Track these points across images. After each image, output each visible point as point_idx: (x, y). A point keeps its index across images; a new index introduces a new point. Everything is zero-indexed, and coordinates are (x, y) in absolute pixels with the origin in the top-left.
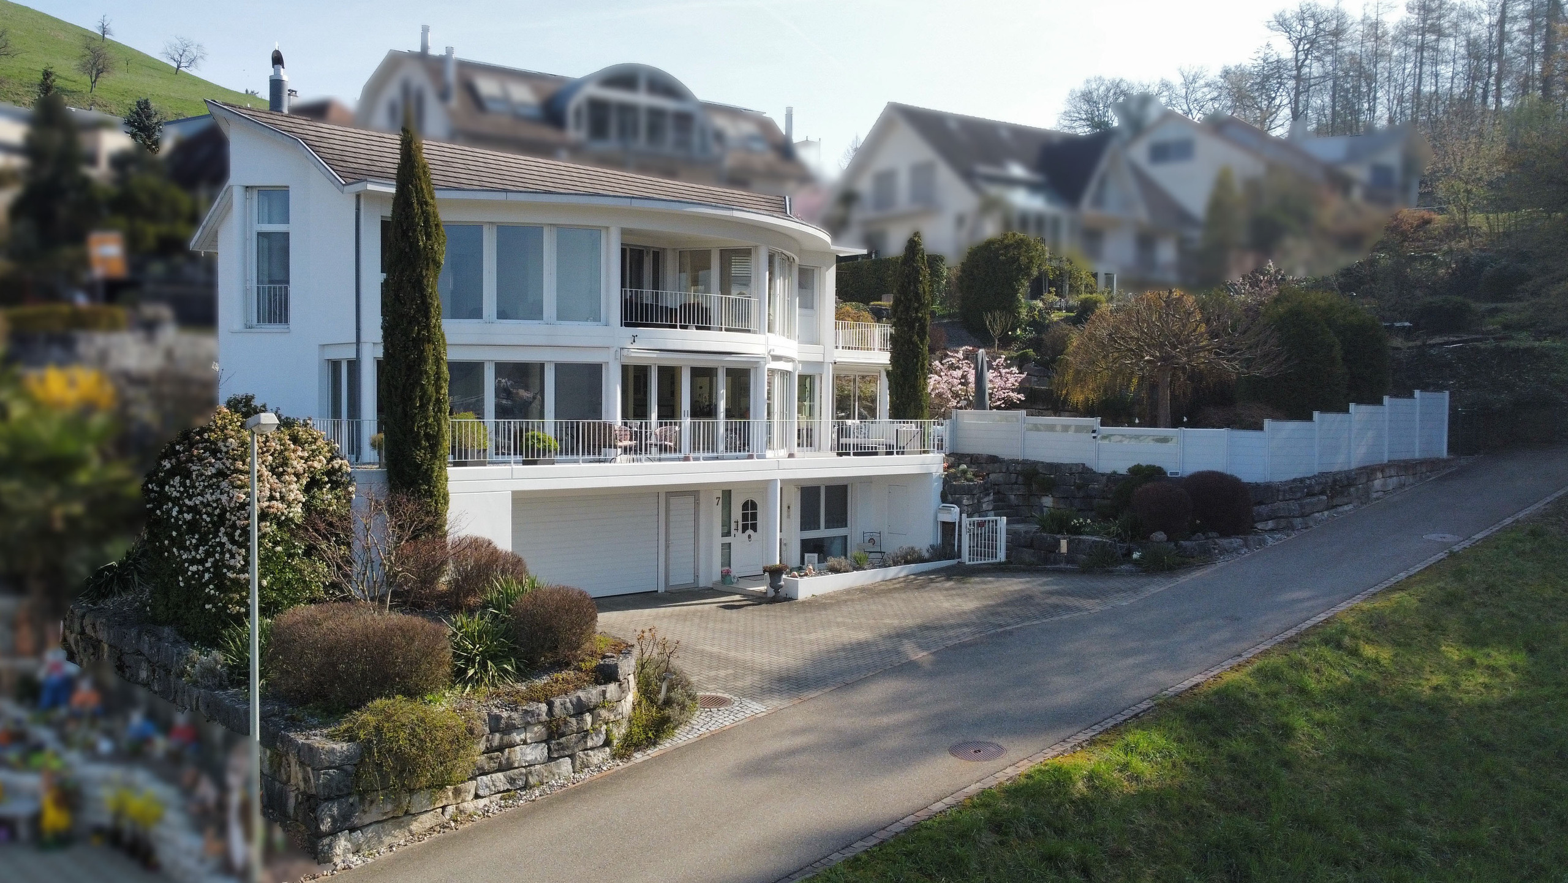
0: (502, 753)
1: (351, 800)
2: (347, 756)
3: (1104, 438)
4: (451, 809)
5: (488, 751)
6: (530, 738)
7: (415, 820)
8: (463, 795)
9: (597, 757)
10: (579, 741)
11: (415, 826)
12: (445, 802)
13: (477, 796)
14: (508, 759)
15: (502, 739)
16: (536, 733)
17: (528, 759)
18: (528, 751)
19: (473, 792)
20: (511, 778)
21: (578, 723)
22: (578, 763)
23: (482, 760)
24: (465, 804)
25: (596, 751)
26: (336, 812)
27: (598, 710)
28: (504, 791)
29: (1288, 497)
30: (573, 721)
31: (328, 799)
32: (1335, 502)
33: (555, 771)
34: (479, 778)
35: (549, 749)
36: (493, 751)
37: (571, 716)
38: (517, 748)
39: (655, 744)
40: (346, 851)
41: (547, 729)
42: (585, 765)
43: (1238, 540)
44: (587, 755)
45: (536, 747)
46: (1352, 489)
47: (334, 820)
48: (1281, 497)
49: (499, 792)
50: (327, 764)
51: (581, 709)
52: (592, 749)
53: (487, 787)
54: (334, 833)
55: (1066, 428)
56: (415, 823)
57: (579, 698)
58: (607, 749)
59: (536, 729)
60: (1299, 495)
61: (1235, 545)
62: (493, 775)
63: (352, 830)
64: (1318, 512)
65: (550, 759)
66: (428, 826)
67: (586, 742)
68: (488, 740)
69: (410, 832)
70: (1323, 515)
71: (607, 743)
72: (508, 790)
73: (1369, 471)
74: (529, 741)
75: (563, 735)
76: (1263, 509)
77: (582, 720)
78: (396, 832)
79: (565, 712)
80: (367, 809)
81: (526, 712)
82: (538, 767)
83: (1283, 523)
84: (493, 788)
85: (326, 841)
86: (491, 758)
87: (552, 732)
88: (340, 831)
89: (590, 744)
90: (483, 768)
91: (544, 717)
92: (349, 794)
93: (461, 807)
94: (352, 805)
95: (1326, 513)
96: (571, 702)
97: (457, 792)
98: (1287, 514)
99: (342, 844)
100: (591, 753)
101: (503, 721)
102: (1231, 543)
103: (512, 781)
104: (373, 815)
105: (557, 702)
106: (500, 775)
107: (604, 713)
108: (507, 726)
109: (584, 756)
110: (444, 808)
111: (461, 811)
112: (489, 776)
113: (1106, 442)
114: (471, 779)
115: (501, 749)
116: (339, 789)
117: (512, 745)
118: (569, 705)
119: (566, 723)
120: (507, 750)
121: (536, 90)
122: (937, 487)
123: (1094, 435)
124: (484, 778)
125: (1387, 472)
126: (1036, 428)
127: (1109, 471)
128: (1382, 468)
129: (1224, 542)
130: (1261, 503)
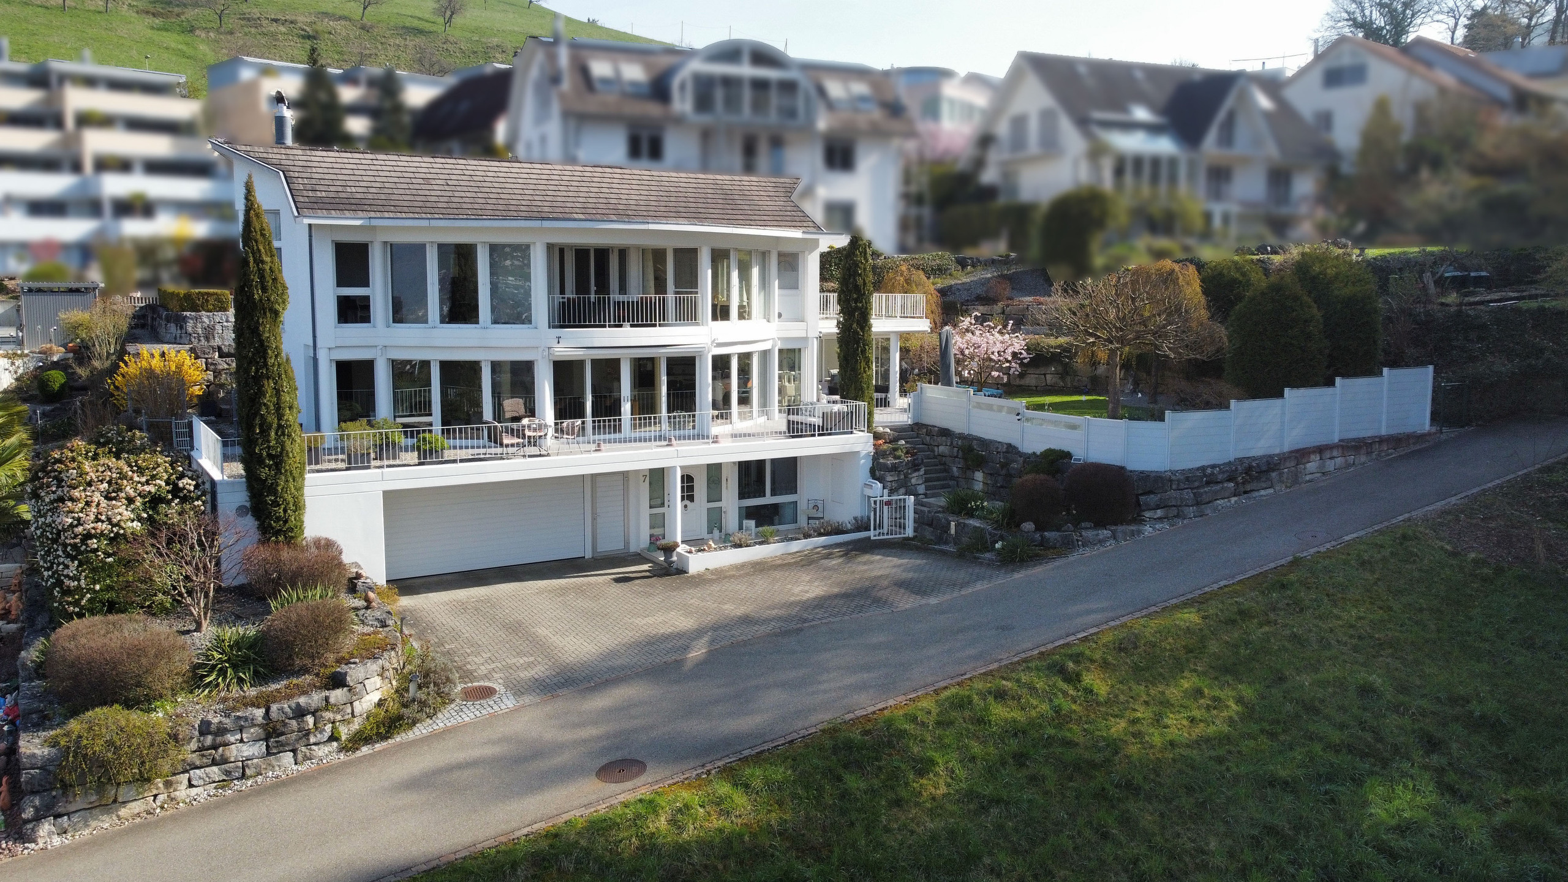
0: (216, 751)
1: (54, 793)
2: (48, 759)
3: (1028, 420)
4: (161, 798)
5: (200, 750)
6: (247, 738)
7: (124, 807)
8: (175, 786)
9: (321, 751)
10: (301, 739)
11: (123, 812)
12: (155, 792)
13: (191, 786)
14: (222, 755)
15: (214, 740)
16: (252, 734)
17: (245, 755)
18: (245, 747)
19: (186, 782)
20: (226, 771)
21: (299, 724)
22: (300, 757)
23: (195, 758)
24: (177, 793)
25: (321, 746)
26: (37, 803)
27: (319, 713)
28: (219, 781)
29: (1182, 486)
30: (294, 723)
31: (34, 793)
32: (1248, 487)
33: (274, 763)
34: (192, 772)
35: (268, 746)
36: (208, 749)
37: (289, 719)
38: (233, 746)
39: (387, 738)
40: (51, 833)
41: (265, 730)
42: (307, 758)
43: (1105, 532)
44: (310, 749)
45: (254, 745)
46: (1274, 474)
47: (37, 809)
48: (1174, 487)
49: (214, 782)
50: (28, 766)
51: (300, 713)
52: (315, 744)
53: (200, 778)
54: (38, 819)
55: (1000, 409)
56: (123, 810)
57: (298, 704)
58: (335, 744)
59: (252, 730)
60: (1196, 484)
61: (1101, 537)
62: (207, 769)
63: (57, 816)
64: (1222, 499)
65: (269, 754)
66: (136, 811)
67: (308, 739)
68: (199, 741)
69: (118, 816)
70: (1229, 501)
71: (333, 738)
72: (224, 780)
73: (1301, 455)
74: (245, 740)
75: (283, 734)
76: (1153, 499)
77: (303, 721)
78: (105, 817)
79: (284, 716)
80: (72, 800)
81: (239, 718)
82: (255, 761)
83: (1174, 511)
84: (207, 779)
85: (29, 826)
86: (203, 756)
87: (269, 732)
88: (44, 818)
89: (312, 740)
90: (194, 764)
91: (260, 720)
92: (52, 789)
93: (172, 795)
94: (54, 797)
95: (1233, 499)
96: (289, 707)
97: (168, 784)
98: (1179, 503)
99: (45, 828)
100: (313, 747)
101: (212, 726)
102: (1097, 535)
103: (228, 773)
104: (79, 803)
105: (274, 707)
106: (215, 769)
107: (328, 715)
108: (218, 729)
109: (307, 751)
110: (155, 796)
111: (172, 799)
112: (202, 770)
113: (1029, 424)
114: (183, 772)
115: (215, 747)
116: (41, 785)
117: (226, 744)
118: (288, 710)
119: (285, 725)
120: (221, 749)
121: (647, 67)
122: (865, 464)
123: (1018, 417)
124: (197, 771)
125: (1327, 454)
126: (979, 406)
127: (1030, 451)
128: (1320, 450)
129: (1089, 534)
130: (1150, 492)
